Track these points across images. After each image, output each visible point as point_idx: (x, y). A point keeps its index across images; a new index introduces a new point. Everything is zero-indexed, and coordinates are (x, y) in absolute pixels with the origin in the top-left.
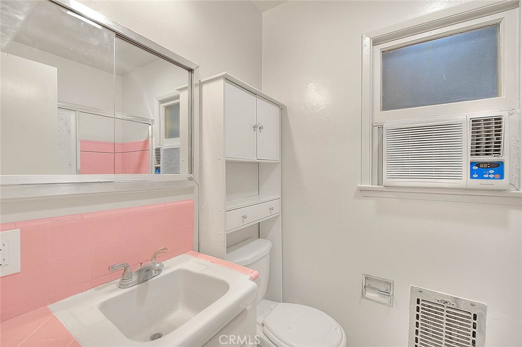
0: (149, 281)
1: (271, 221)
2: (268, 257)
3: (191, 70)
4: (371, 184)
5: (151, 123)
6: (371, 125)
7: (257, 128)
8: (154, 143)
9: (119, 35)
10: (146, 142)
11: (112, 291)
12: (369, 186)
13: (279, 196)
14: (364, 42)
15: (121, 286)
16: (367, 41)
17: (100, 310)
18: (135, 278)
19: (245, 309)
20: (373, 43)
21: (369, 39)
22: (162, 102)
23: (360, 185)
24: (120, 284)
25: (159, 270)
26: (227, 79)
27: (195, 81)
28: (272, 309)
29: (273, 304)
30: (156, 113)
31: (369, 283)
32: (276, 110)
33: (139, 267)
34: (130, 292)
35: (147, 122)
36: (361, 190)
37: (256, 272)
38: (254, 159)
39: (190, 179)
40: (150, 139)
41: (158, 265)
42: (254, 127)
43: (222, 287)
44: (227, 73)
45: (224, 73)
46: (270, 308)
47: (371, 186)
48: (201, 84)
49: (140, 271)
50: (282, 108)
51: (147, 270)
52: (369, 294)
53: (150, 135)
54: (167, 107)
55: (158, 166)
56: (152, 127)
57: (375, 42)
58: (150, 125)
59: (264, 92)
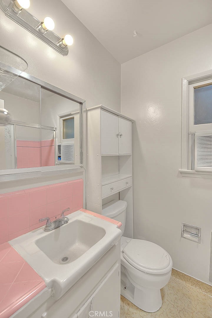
0: (60, 227)
1: (127, 190)
2: (125, 211)
3: (81, 103)
4: (187, 169)
5: (55, 130)
6: (187, 133)
7: (119, 135)
8: (57, 142)
9: (42, 87)
10: (52, 141)
11: (41, 233)
12: (185, 170)
13: (131, 175)
14: (183, 83)
15: (46, 230)
16: (185, 82)
17: (36, 244)
18: (53, 226)
19: (115, 245)
20: (189, 83)
21: (186, 80)
22: (61, 117)
23: (180, 170)
24: (45, 229)
25: (67, 222)
26: (102, 108)
27: (84, 110)
28: (128, 243)
29: (128, 239)
30: (58, 124)
31: (186, 228)
32: (129, 123)
33: (55, 219)
34: (50, 234)
35: (53, 129)
36: (181, 173)
37: (120, 223)
38: (117, 154)
39: (82, 167)
40: (55, 139)
41: (66, 219)
42: (117, 135)
43: (102, 232)
44: (102, 105)
45: (100, 105)
46: (126, 242)
47: (187, 170)
48: (87, 111)
49: (55, 222)
50: (133, 122)
51: (60, 221)
52: (186, 235)
53: (55, 137)
54: (64, 120)
55: (60, 155)
56: (56, 132)
57: (190, 83)
58: (55, 131)
59: (122, 113)
